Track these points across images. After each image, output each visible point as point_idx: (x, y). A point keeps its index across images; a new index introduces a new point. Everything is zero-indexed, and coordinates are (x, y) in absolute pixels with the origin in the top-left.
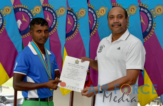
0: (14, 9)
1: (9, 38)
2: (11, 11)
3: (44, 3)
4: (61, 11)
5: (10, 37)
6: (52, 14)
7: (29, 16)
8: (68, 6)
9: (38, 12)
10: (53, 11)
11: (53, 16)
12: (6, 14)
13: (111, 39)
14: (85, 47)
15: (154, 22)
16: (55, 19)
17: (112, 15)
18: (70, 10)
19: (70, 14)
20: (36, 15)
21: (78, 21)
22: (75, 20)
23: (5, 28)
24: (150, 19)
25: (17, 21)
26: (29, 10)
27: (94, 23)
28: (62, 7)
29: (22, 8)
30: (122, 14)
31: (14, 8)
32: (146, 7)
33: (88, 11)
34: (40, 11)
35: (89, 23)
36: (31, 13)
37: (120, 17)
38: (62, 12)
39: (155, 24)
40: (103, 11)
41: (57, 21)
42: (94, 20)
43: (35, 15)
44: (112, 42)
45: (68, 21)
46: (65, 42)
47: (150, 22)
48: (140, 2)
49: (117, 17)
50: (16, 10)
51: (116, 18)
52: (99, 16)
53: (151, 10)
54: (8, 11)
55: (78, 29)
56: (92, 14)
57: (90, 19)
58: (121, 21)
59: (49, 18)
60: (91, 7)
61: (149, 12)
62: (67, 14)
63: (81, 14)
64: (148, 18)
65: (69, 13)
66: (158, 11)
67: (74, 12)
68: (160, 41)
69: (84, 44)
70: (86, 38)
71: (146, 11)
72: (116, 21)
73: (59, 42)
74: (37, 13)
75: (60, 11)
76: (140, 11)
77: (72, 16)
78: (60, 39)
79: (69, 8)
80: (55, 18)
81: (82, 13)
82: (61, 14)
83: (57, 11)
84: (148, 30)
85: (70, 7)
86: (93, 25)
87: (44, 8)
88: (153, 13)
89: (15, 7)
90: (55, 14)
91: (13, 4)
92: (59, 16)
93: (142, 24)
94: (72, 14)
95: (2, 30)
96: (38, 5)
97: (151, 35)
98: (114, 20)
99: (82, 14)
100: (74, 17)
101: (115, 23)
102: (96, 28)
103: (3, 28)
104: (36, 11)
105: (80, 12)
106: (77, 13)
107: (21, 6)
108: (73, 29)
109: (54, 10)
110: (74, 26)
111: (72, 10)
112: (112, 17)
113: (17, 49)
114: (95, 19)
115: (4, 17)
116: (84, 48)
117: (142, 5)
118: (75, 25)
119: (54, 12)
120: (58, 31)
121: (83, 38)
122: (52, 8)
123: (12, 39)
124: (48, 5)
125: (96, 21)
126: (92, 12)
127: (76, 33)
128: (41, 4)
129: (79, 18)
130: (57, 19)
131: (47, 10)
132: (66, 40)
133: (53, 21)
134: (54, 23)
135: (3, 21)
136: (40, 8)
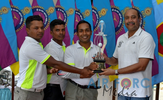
0: (33, 10)
2: (30, 11)
3: (57, 5)
4: (71, 11)
6: (63, 14)
7: (44, 15)
8: (76, 8)
10: (64, 11)
11: (64, 15)
13: (128, 36)
15: (144, 21)
16: (66, 18)
17: (128, 16)
18: (77, 10)
19: (77, 14)
22: (82, 19)
26: (45, 10)
27: (97, 21)
28: (71, 8)
29: (39, 9)
30: (135, 15)
31: (33, 8)
32: (137, 9)
33: (92, 12)
34: (53, 11)
35: (93, 21)
36: (46, 13)
37: (134, 17)
38: (71, 12)
41: (67, 19)
43: (49, 14)
44: (129, 38)
45: (76, 19)
46: (73, 37)
48: (133, 5)
49: (132, 18)
51: (130, 18)
52: (101, 15)
54: (27, 11)
56: (95, 14)
57: (93, 18)
58: (135, 20)
59: (61, 17)
60: (94, 8)
62: (75, 13)
63: (86, 14)
65: (77, 13)
66: (147, 12)
72: (131, 21)
73: (69, 36)
75: (69, 11)
77: (79, 16)
78: (70, 34)
80: (65, 17)
81: (87, 13)
82: (70, 13)
83: (67, 11)
85: (77, 8)
87: (57, 9)
88: (143, 14)
89: (33, 7)
90: (66, 14)
91: (31, 5)
92: (68, 15)
94: (79, 14)
95: (23, 26)
96: (52, 6)
98: (129, 20)
99: (87, 14)
100: (81, 16)
101: (130, 22)
103: (24, 25)
105: (86, 12)
106: (83, 13)
107: (38, 7)
109: (65, 11)
111: (79, 11)
112: (128, 18)
114: (98, 18)
115: (24, 16)
117: (135, 7)
119: (65, 12)
120: (68, 28)
122: (63, 9)
124: (60, 6)
126: (95, 12)
128: (54, 6)
129: (85, 17)
130: (67, 18)
131: (59, 11)
132: (75, 35)
133: (64, 19)
134: (65, 21)
135: (23, 19)
136: (54, 9)
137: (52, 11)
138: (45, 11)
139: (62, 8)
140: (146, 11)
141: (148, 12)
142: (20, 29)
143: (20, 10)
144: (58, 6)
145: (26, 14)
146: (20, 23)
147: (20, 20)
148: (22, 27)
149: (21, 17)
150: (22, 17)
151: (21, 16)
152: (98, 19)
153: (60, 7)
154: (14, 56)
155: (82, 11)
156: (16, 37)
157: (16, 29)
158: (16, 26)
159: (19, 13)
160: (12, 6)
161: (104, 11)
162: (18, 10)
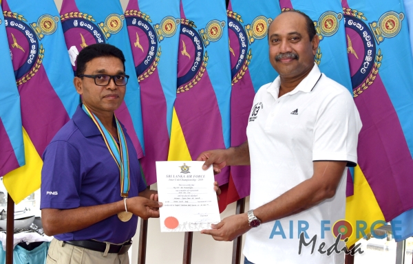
0: (63, 23)
1: (51, 88)
2: (55, 27)
3: (129, 8)
4: (168, 26)
5: (52, 84)
6: (147, 34)
7: (95, 37)
8: (182, 15)
9: (116, 28)
10: (149, 25)
11: (149, 37)
12: (44, 32)
14: (220, 108)
15: (378, 52)
16: (154, 45)
17: (276, 35)
18: (187, 24)
19: (187, 34)
20: (111, 35)
21: (205, 50)
22: (199, 48)
23: (41, 64)
24: (369, 45)
25: (68, 49)
26: (96, 24)
27: (241, 53)
28: (168, 17)
29: (80, 20)
31: (63, 19)
32: (359, 17)
33: (229, 27)
34: (119, 26)
35: (231, 53)
37: (295, 38)
38: (169, 29)
39: (379, 57)
40: (261, 26)
41: (159, 49)
42: (241, 48)
43: (108, 35)
45: (182, 49)
46: (175, 97)
47: (370, 52)
48: (347, 7)
49: (289, 39)
50: (66, 25)
52: (252, 37)
53: (372, 23)
54: (48, 26)
55: (204, 67)
56: (237, 34)
58: (298, 47)
59: (140, 43)
60: (234, 17)
61: (366, 28)
63: (212, 33)
64: (365, 42)
65: (184, 30)
66: (387, 27)
67: (196, 30)
68: (390, 95)
69: (219, 101)
70: (222, 88)
71: (359, 26)
73: (161, 98)
74: (114, 30)
76: (346, 25)
77: (192, 38)
78: (165, 90)
79: (185, 19)
80: (153, 42)
81: (213, 30)
82: (167, 32)
83: (157, 26)
84: (363, 70)
85: (187, 16)
86: (239, 59)
87: (129, 19)
88: (375, 32)
89: (64, 17)
90: (154, 33)
92: (161, 38)
93: (350, 55)
94: (191, 33)
95: (36, 69)
96: (115, 13)
97: (370, 80)
98: (280, 48)
99: (215, 33)
102: (246, 66)
103: (38, 64)
104: (112, 25)
105: (210, 28)
106: (202, 32)
107: (78, 15)
108: (194, 68)
109: (152, 24)
110: (195, 61)
111: (192, 24)
112: (277, 39)
113: (68, 112)
114: (244, 45)
115: (40, 40)
116: (219, 110)
117: (352, 12)
118: (198, 59)
119: (151, 29)
120: (159, 73)
121: (216, 87)
122: (146, 19)
123: (57, 90)
124: (137, 13)
125: (246, 49)
126: (237, 28)
127: (199, 77)
128: (122, 12)
129: (207, 42)
130: (159, 44)
131: (137, 24)
132: (178, 92)
133: (149, 50)
134: (151, 53)
135: (37, 49)
136: (120, 21)
137: (115, 25)
138: (96, 28)
139: (143, 17)
140: (384, 22)
141: (391, 27)
142: (30, 76)
143: (27, 23)
144: (132, 11)
146: (30, 61)
147: (30, 52)
148: (34, 72)
149: (31, 44)
150: (34, 44)
151: (33, 41)
152: (244, 48)
153: (139, 16)
154: (13, 150)
155: (198, 26)
156: (18, 98)
157: (18, 78)
158: (17, 69)
159: (27, 33)
160: (6, 14)
161: (262, 24)
162: (24, 24)
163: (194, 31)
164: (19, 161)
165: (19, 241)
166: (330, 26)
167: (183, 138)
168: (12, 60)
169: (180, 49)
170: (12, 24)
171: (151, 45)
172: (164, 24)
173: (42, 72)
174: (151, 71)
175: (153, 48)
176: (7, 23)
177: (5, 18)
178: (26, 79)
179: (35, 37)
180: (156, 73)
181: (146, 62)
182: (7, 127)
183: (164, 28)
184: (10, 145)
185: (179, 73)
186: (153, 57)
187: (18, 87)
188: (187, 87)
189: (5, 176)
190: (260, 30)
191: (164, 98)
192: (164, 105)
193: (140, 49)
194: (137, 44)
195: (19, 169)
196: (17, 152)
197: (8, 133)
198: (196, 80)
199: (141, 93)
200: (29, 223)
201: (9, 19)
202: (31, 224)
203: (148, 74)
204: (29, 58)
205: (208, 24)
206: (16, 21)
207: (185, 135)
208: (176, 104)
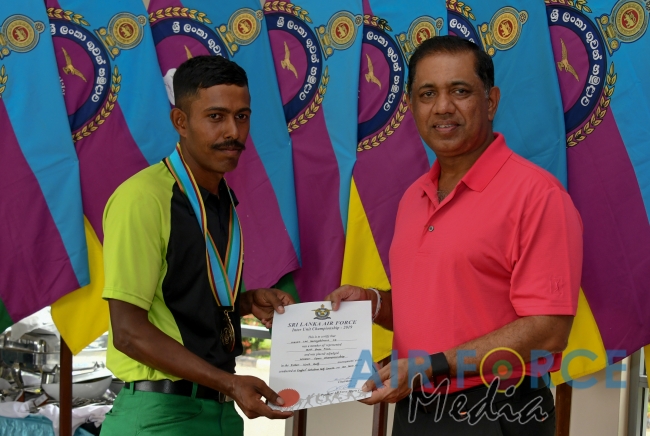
1: (133, 146)
2: (140, 32)
4: (341, 30)
5: (136, 138)
6: (304, 44)
8: (367, 9)
9: (248, 34)
10: (307, 29)
11: (307, 50)
12: (120, 44)
16: (315, 65)
18: (374, 24)
19: (374, 43)
20: (239, 47)
23: (116, 103)
25: (164, 73)
26: (212, 27)
28: (340, 13)
29: (183, 21)
31: (154, 20)
33: (450, 29)
34: (254, 30)
36: (219, 41)
38: (343, 34)
40: (508, 25)
41: (325, 71)
43: (234, 48)
45: (367, 71)
46: (354, 160)
50: (160, 30)
52: (491, 46)
54: (127, 34)
55: (405, 104)
59: (292, 61)
60: (459, 10)
62: (365, 40)
63: (420, 40)
65: (370, 36)
67: (392, 35)
73: (330, 159)
74: (245, 39)
75: (333, 30)
77: (384, 50)
78: (337, 147)
79: (372, 16)
80: (314, 59)
81: (422, 36)
82: (340, 41)
83: (322, 30)
85: (374, 11)
87: (271, 18)
89: (155, 16)
90: (316, 42)
91: (147, 6)
92: (329, 51)
94: (382, 41)
95: (107, 111)
96: (246, 8)
100: (391, 53)
103: (111, 103)
104: (241, 30)
105: (415, 32)
106: (402, 38)
107: (179, 12)
108: (388, 106)
109: (312, 27)
110: (390, 92)
111: (384, 25)
115: (113, 60)
118: (395, 89)
119: (311, 35)
120: (325, 115)
122: (302, 17)
126: (464, 31)
127: (397, 122)
128: (258, 4)
130: (325, 63)
131: (285, 27)
132: (360, 150)
133: (308, 73)
134: (312, 80)
135: (108, 76)
136: (256, 20)
137: (246, 29)
138: (213, 35)
139: (296, 13)
142: (96, 124)
143: (90, 29)
144: (275, 3)
145: (120, 51)
146: (95, 97)
147: (95, 80)
148: (103, 117)
149: (96, 67)
150: (103, 66)
151: (100, 61)
153: (289, 11)
154: (68, 258)
155: (395, 28)
156: (76, 163)
157: (74, 127)
158: (73, 111)
159: (91, 46)
160: (53, 12)
161: (509, 22)
162: (84, 31)
163: (387, 37)
164: (80, 278)
165: (83, 421)
166: (631, 23)
167: (370, 233)
168: (65, 97)
169: (363, 71)
170: (64, 30)
171: (310, 65)
172: (335, 26)
173: (118, 117)
174: (311, 112)
175: (314, 70)
176: (54, 30)
177: (52, 20)
178: (89, 130)
179: (104, 55)
180: (319, 114)
181: (303, 95)
182: (57, 216)
183: (334, 33)
184: (63, 249)
185: (362, 114)
186: (315, 86)
187: (75, 144)
188: (375, 141)
189: (55, 304)
190: (506, 32)
191: (335, 162)
192: (335, 174)
193: (291, 72)
194: (286, 63)
195: (79, 291)
196: (74, 260)
197: (59, 227)
198: (392, 128)
199: (293, 151)
200: (101, 389)
201: (59, 23)
202: (104, 392)
203: (305, 118)
204: (93, 92)
205: (412, 25)
206: (71, 25)
207: (373, 228)
208: (356, 172)
